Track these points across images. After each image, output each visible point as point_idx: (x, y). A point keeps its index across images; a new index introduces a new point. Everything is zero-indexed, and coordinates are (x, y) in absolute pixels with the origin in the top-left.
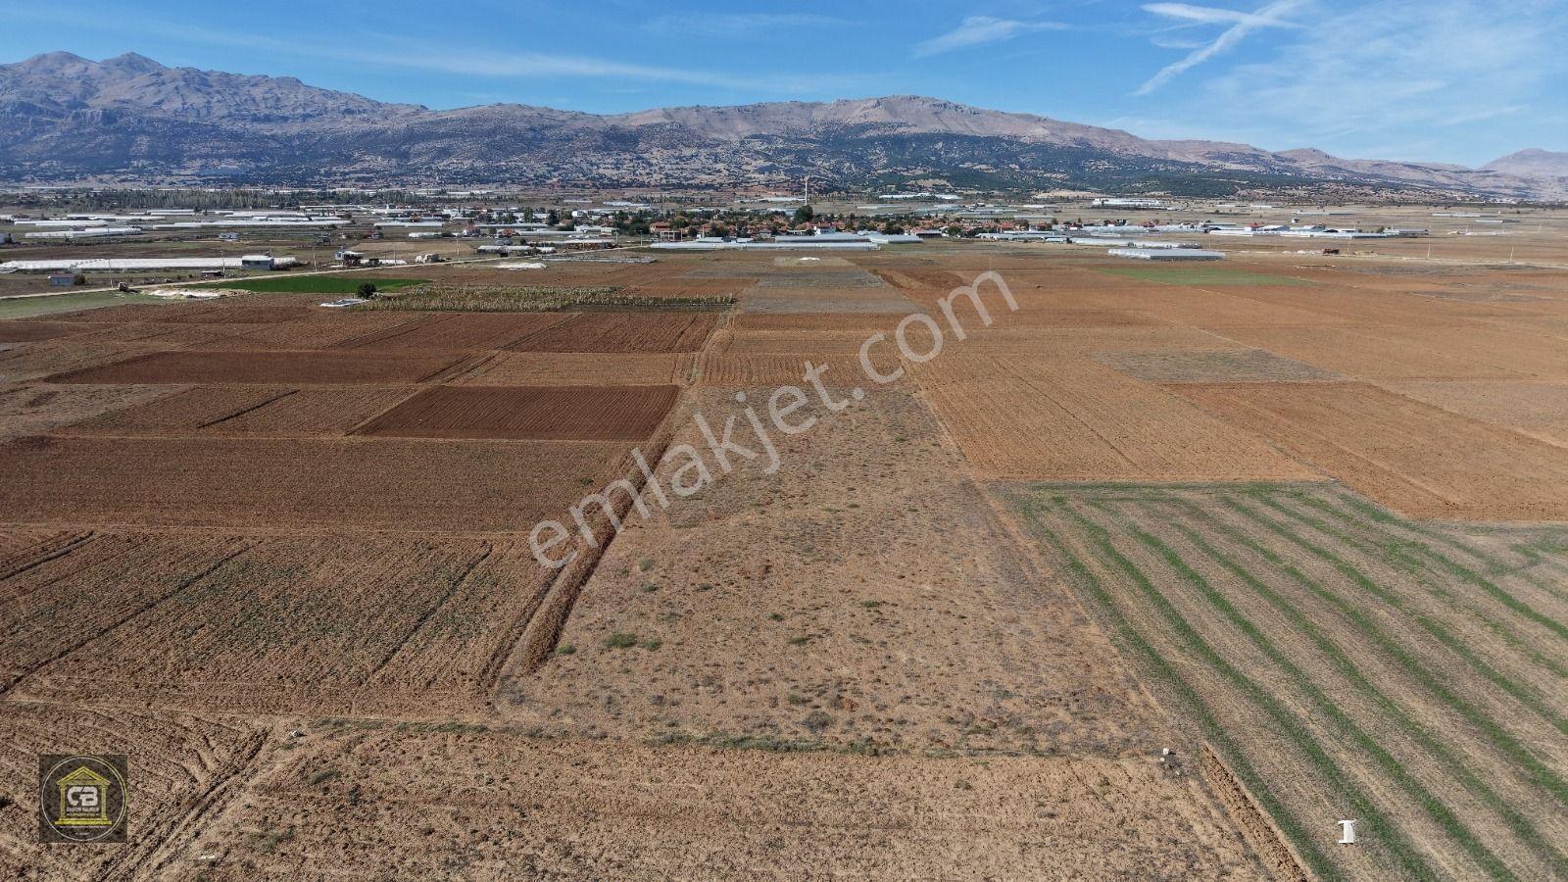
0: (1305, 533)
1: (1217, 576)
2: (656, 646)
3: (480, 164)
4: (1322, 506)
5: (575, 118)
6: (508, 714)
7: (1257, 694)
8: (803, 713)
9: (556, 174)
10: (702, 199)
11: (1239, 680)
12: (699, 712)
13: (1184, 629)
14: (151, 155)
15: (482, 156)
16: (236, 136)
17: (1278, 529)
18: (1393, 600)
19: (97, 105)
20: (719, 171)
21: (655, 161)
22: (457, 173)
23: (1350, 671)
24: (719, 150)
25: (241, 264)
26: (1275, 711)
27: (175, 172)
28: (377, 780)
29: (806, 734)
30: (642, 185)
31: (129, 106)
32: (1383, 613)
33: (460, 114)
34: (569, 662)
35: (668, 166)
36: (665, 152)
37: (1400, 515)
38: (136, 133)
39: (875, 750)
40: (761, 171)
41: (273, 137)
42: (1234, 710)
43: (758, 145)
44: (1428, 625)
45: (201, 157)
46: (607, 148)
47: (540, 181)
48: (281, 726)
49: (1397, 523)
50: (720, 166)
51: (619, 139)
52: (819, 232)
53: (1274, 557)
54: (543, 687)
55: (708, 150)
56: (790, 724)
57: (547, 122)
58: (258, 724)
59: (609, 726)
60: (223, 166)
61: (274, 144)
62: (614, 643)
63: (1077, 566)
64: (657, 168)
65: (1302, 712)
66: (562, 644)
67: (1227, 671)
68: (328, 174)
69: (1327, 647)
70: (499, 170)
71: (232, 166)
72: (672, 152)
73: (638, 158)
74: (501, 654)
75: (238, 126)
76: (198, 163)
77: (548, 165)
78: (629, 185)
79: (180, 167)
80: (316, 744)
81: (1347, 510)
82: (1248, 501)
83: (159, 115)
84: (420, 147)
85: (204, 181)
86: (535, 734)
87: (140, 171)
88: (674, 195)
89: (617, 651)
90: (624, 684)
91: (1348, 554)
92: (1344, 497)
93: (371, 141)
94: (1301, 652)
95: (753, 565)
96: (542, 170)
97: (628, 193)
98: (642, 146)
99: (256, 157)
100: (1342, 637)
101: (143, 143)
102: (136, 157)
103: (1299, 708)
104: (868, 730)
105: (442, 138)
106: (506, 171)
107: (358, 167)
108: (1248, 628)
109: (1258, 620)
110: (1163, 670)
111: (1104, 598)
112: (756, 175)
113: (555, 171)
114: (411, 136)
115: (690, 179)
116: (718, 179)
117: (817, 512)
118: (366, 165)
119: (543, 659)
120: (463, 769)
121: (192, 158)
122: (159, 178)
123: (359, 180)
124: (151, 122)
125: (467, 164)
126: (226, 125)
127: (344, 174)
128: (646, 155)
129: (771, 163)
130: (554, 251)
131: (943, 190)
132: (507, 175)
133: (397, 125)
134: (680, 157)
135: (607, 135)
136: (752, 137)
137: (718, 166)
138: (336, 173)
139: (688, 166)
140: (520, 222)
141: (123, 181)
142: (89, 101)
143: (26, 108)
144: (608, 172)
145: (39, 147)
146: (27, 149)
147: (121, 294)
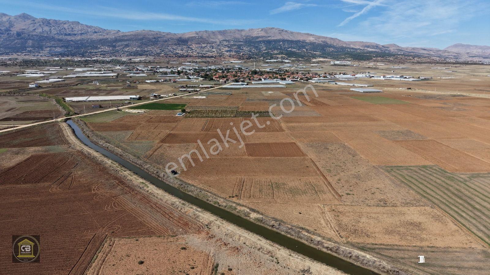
0: (435, 175)
1: (425, 183)
2: (354, 195)
3: (139, 49)
4: (435, 170)
5: (168, 34)
7: (438, 199)
8: (382, 202)
9: (163, 52)
10: (212, 62)
11: (434, 197)
12: (369, 203)
13: (424, 191)
14: (33, 46)
15: (139, 47)
16: (60, 40)
17: (431, 175)
18: (452, 186)
19: (14, 30)
20: (214, 51)
21: (193, 48)
22: (132, 52)
23: (449, 196)
24: (213, 45)
25: (129, 98)
26: (440, 201)
27: (41, 52)
28: (340, 210)
29: (385, 205)
30: (191, 56)
31: (25, 31)
32: (450, 188)
33: (132, 33)
34: (344, 197)
35: (198, 50)
36: (197, 45)
37: (449, 172)
38: (28, 39)
40: (227, 51)
41: (72, 40)
42: (436, 201)
43: (225, 43)
44: (457, 190)
45: (49, 47)
46: (179, 44)
47: (158, 55)
48: (319, 205)
49: (449, 173)
50: (214, 50)
51: (182, 41)
52: (263, 80)
53: (432, 180)
54: (345, 200)
55: (210, 45)
56: (382, 204)
57: (159, 36)
58: (316, 205)
59: (359, 204)
61: (72, 43)
62: (347, 194)
63: (403, 182)
64: (194, 50)
65: (445, 201)
66: (340, 194)
67: (433, 197)
69: (444, 193)
70: (145, 51)
71: (59, 50)
72: (199, 45)
73: (189, 47)
75: (60, 37)
76: (48, 49)
77: (160, 50)
78: (187, 56)
79: (42, 50)
80: (326, 207)
81: (440, 171)
82: (423, 169)
83: (34, 33)
84: (119, 43)
85: (51, 55)
86: (352, 205)
87: (30, 52)
88: (203, 60)
90: (355, 199)
91: (443, 179)
92: (438, 168)
93: (103, 42)
94: (442, 194)
95: (353, 182)
96: (159, 51)
97: (189, 59)
98: (189, 43)
99: (67, 47)
100: (446, 192)
101: (30, 42)
102: (28, 47)
103: (444, 201)
104: (392, 204)
105: (126, 41)
107: (100, 50)
108: (433, 190)
109: (434, 189)
110: (425, 197)
111: (410, 187)
112: (226, 53)
113: (163, 51)
114: (116, 40)
115: (205, 54)
116: (214, 54)
117: (354, 173)
118: (103, 50)
120: (348, 209)
121: (46, 47)
122: (36, 54)
123: (101, 54)
124: (33, 35)
125: (135, 49)
126: (57, 37)
127: (96, 52)
128: (191, 46)
129: (230, 49)
130: (200, 90)
131: (284, 58)
132: (148, 53)
133: (111, 37)
134: (201, 47)
135: (178, 40)
136: (223, 40)
137: (213, 50)
138: (93, 52)
139: (204, 50)
140: (169, 74)
141: (25, 55)
142: (12, 29)
144: (179, 52)
147: (118, 111)
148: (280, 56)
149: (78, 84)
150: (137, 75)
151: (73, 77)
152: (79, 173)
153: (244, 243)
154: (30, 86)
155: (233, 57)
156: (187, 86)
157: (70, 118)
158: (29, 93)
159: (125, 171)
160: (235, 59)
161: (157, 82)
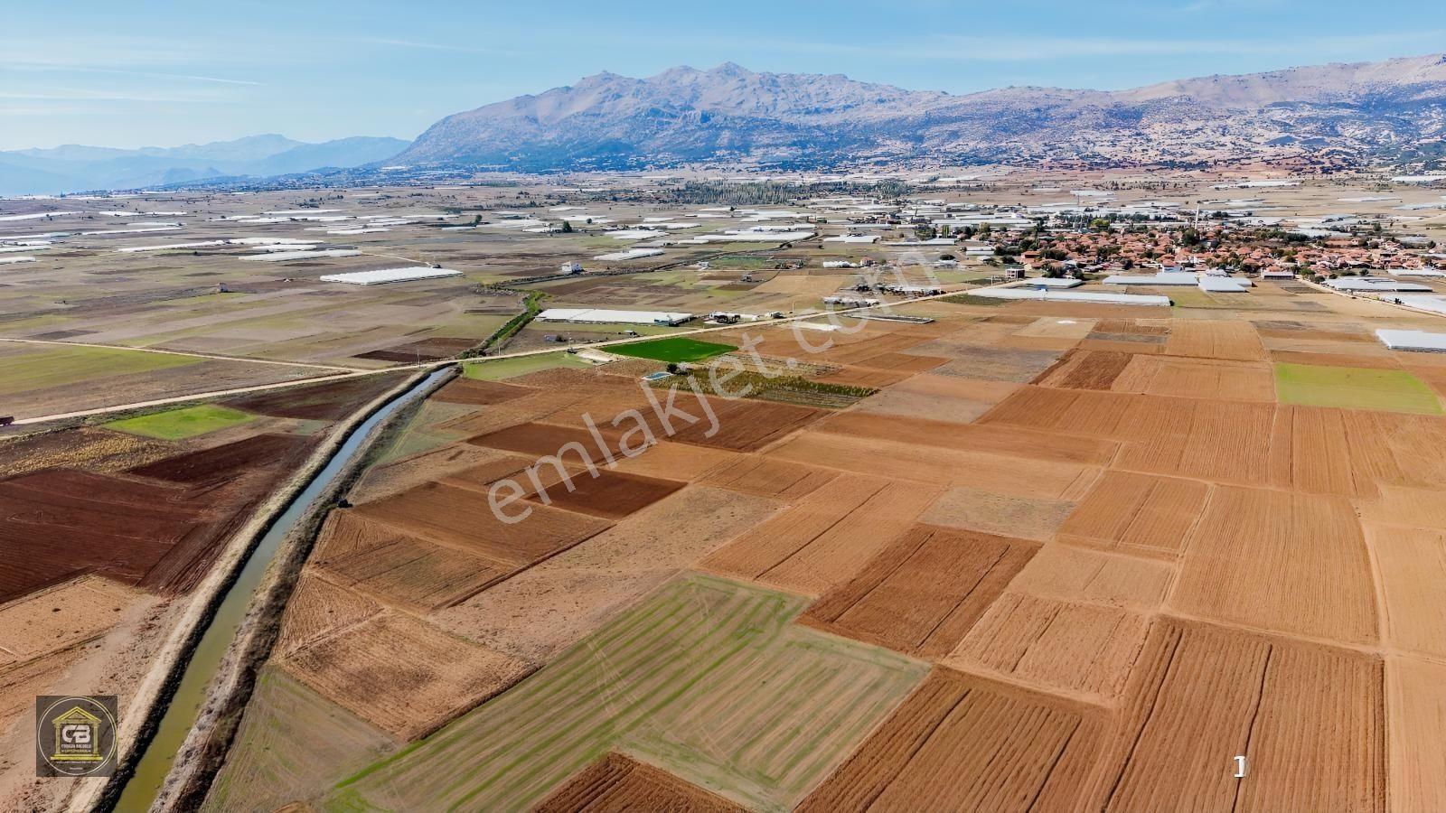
2: (481, 609)
3: (983, 145)
5: (1082, 95)
6: (428, 617)
8: (483, 634)
9: (1051, 153)
12: (464, 628)
14: (730, 147)
15: (987, 138)
16: (791, 128)
19: (700, 108)
20: (1223, 145)
21: (1152, 137)
22: (960, 155)
24: (1229, 122)
27: (743, 160)
28: (389, 625)
29: (475, 639)
31: (719, 107)
33: (974, 99)
34: (458, 608)
35: (1169, 142)
36: (1168, 126)
38: (722, 128)
39: (482, 645)
40: (1273, 143)
41: (818, 127)
43: (1279, 115)
45: (763, 146)
46: (1108, 126)
47: (1033, 161)
48: (388, 608)
50: (1227, 139)
51: (1125, 116)
54: (444, 613)
55: (1218, 123)
56: (476, 636)
57: (1052, 102)
58: (384, 606)
60: (778, 153)
61: (818, 133)
62: (473, 606)
64: (1155, 144)
66: (465, 602)
68: (854, 159)
70: (998, 151)
71: (783, 153)
72: (1176, 126)
73: (1138, 134)
74: (449, 601)
75: (794, 120)
76: (760, 152)
77: (1046, 145)
78: (1117, 165)
79: (748, 154)
80: (389, 614)
83: (738, 113)
84: (935, 130)
85: (761, 167)
87: (720, 160)
89: (471, 608)
90: (460, 616)
93: (893, 128)
95: (548, 588)
96: (1038, 148)
97: (1110, 176)
98: (1145, 121)
99: (803, 145)
101: (725, 136)
102: (720, 148)
104: (488, 641)
105: (952, 122)
106: (1005, 152)
107: (879, 151)
112: (1266, 148)
113: (1051, 150)
114: (929, 121)
115: (1187, 155)
117: (603, 572)
118: (885, 149)
119: (454, 606)
120: (406, 627)
121: (758, 148)
122: (731, 166)
123: (877, 163)
124: (733, 119)
125: (972, 144)
126: (786, 119)
127: (867, 158)
128: (1146, 131)
129: (1287, 134)
132: (1005, 156)
133: (915, 112)
134: (1183, 132)
135: (1110, 113)
136: (1275, 105)
137: (1223, 140)
138: (859, 158)
139: (1191, 141)
140: (940, 237)
141: (707, 169)
142: (694, 105)
143: (655, 112)
144: (1105, 150)
145: (658, 142)
146: (652, 144)
147: (566, 355)
149: (662, 268)
150: (850, 239)
151: (697, 244)
152: (251, 476)
153: (170, 625)
154: (563, 268)
155: (1277, 167)
158: (521, 291)
159: (292, 486)
161: (845, 267)
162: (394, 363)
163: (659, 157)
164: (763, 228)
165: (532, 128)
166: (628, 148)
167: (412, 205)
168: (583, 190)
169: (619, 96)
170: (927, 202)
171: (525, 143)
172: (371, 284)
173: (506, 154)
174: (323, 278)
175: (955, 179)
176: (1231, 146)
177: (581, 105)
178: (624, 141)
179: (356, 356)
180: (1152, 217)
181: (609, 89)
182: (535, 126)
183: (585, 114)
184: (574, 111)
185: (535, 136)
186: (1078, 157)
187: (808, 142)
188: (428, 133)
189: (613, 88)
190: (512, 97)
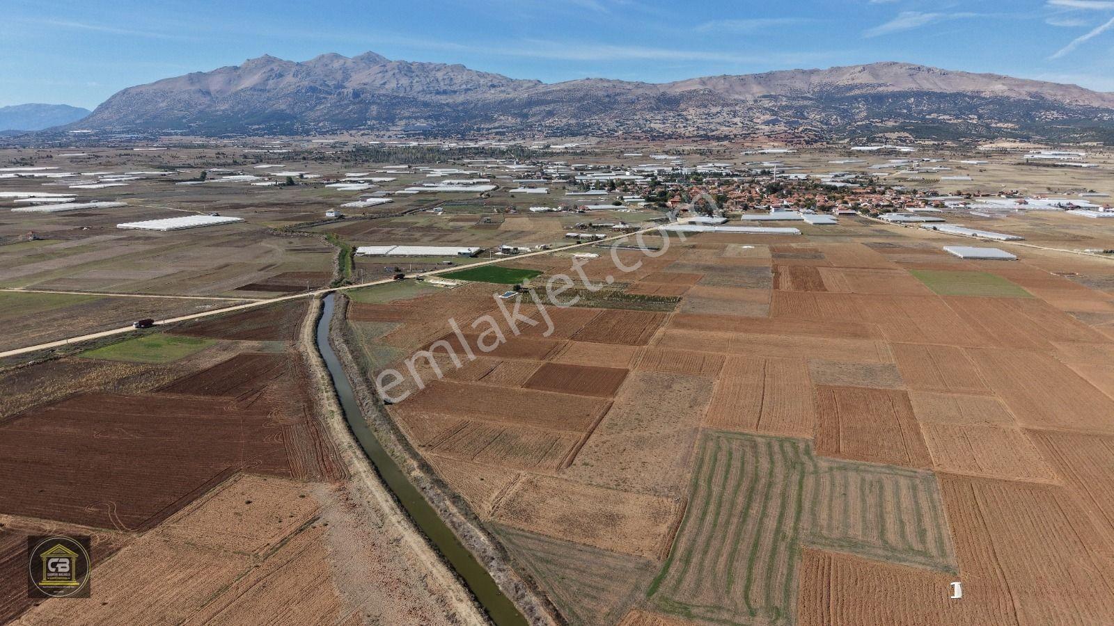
0: (778, 456)
1: (735, 466)
2: (592, 466)
3: (573, 121)
5: (639, 85)
6: (562, 476)
7: (711, 491)
8: (616, 483)
9: (621, 128)
10: (718, 151)
11: (710, 488)
12: (597, 480)
14: (378, 118)
15: (574, 116)
16: (426, 104)
17: (771, 454)
18: (771, 477)
19: (350, 86)
20: (736, 124)
21: (690, 117)
22: (557, 129)
24: (737, 108)
25: (457, 254)
26: (710, 495)
27: (391, 128)
28: (539, 484)
29: (615, 487)
30: (677, 137)
31: (367, 86)
32: (764, 479)
33: (562, 86)
34: (574, 467)
35: (700, 121)
36: (698, 110)
37: (814, 454)
38: (370, 104)
39: (626, 490)
40: (767, 123)
41: (447, 105)
43: (767, 103)
44: (770, 483)
45: (405, 118)
46: (658, 109)
47: (610, 133)
48: (522, 473)
49: (809, 456)
50: (737, 120)
51: (667, 102)
52: (773, 210)
54: (569, 471)
55: (730, 108)
56: (613, 485)
57: (618, 91)
58: (518, 472)
59: (579, 480)
60: (418, 124)
61: (448, 109)
62: (583, 464)
63: (703, 458)
64: (691, 123)
66: (574, 463)
67: (710, 486)
68: (479, 130)
70: (585, 126)
71: (422, 124)
72: (703, 110)
73: (679, 115)
74: (561, 463)
75: (428, 98)
76: (403, 122)
77: (617, 122)
78: (670, 137)
79: (395, 124)
80: (529, 476)
81: (801, 450)
82: (775, 443)
83: (383, 92)
84: (536, 109)
85: (407, 135)
86: (566, 480)
87: (372, 128)
88: (699, 148)
89: (584, 466)
90: (584, 473)
92: (807, 445)
93: (505, 107)
94: (731, 486)
95: (622, 448)
96: (613, 124)
97: (669, 145)
98: (683, 106)
99: (437, 118)
100: (745, 484)
101: (374, 109)
102: (370, 119)
103: (715, 495)
104: (626, 487)
105: (549, 104)
106: (589, 126)
107: (496, 124)
108: (726, 479)
109: (731, 477)
110: (696, 485)
111: (700, 468)
112: (763, 127)
113: (621, 126)
114: (530, 103)
115: (713, 131)
116: (734, 131)
117: (646, 434)
118: (501, 123)
119: (569, 466)
120: (554, 484)
121: (401, 119)
122: (382, 133)
123: (497, 133)
124: (379, 96)
125: (564, 121)
126: (421, 98)
127: (488, 129)
128: (684, 113)
129: (776, 117)
130: (605, 237)
131: (905, 141)
132: (590, 129)
133: (522, 95)
134: (708, 114)
135: (658, 99)
136: (765, 97)
137: (735, 120)
138: (483, 129)
139: (714, 120)
140: (593, 189)
141: (362, 135)
142: (346, 84)
143: (313, 89)
144: (657, 126)
145: (318, 113)
146: (312, 115)
147: (417, 282)
148: (894, 135)
149: (405, 213)
150: (529, 191)
151: (413, 194)
152: (275, 387)
153: (369, 502)
154: (327, 214)
155: (776, 139)
156: (590, 225)
157: (334, 292)
158: (313, 233)
159: (327, 392)
160: (776, 144)
161: (549, 211)
162: (281, 293)
163: (321, 125)
164: (453, 181)
165: (206, 100)
166: (293, 117)
167: (124, 163)
168: (270, 151)
169: (281, 75)
170: (556, 163)
171: (201, 112)
172: (170, 230)
173: (184, 121)
174: (119, 226)
175: (564, 147)
176: (741, 125)
177: (248, 82)
178: (288, 111)
179: (238, 289)
180: (724, 174)
181: (272, 70)
182: (209, 98)
183: (253, 89)
184: (242, 87)
185: (209, 106)
186: (640, 131)
187: (440, 115)
188: (109, 102)
189: (276, 69)
190: (184, 73)
